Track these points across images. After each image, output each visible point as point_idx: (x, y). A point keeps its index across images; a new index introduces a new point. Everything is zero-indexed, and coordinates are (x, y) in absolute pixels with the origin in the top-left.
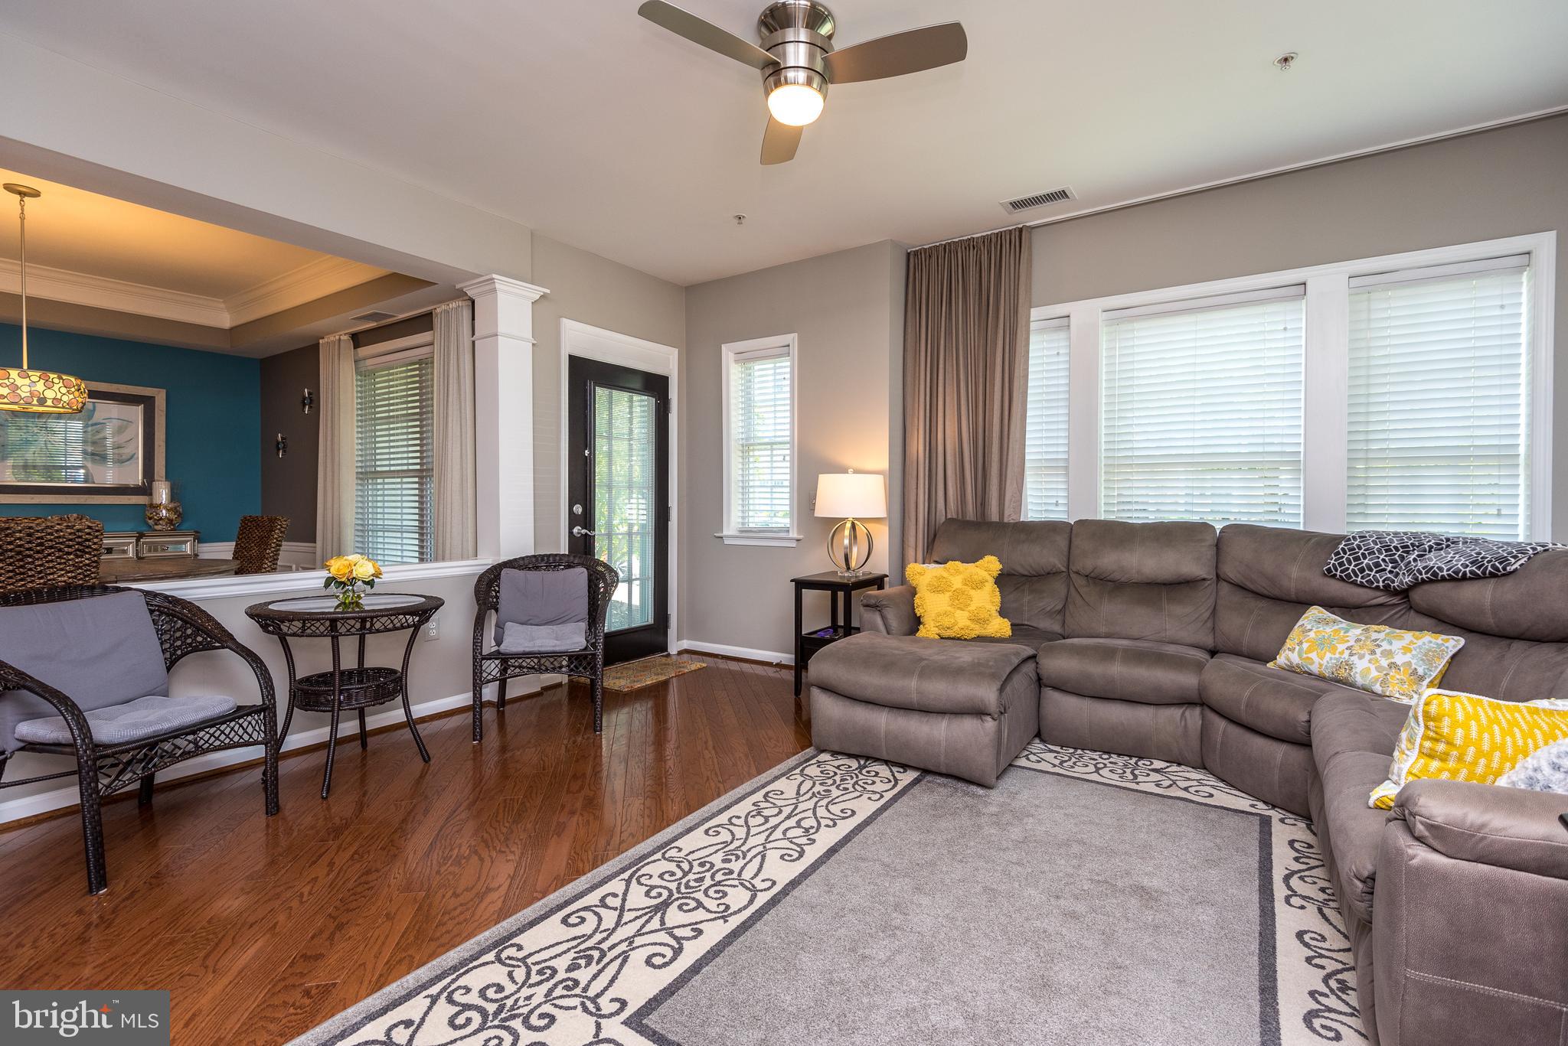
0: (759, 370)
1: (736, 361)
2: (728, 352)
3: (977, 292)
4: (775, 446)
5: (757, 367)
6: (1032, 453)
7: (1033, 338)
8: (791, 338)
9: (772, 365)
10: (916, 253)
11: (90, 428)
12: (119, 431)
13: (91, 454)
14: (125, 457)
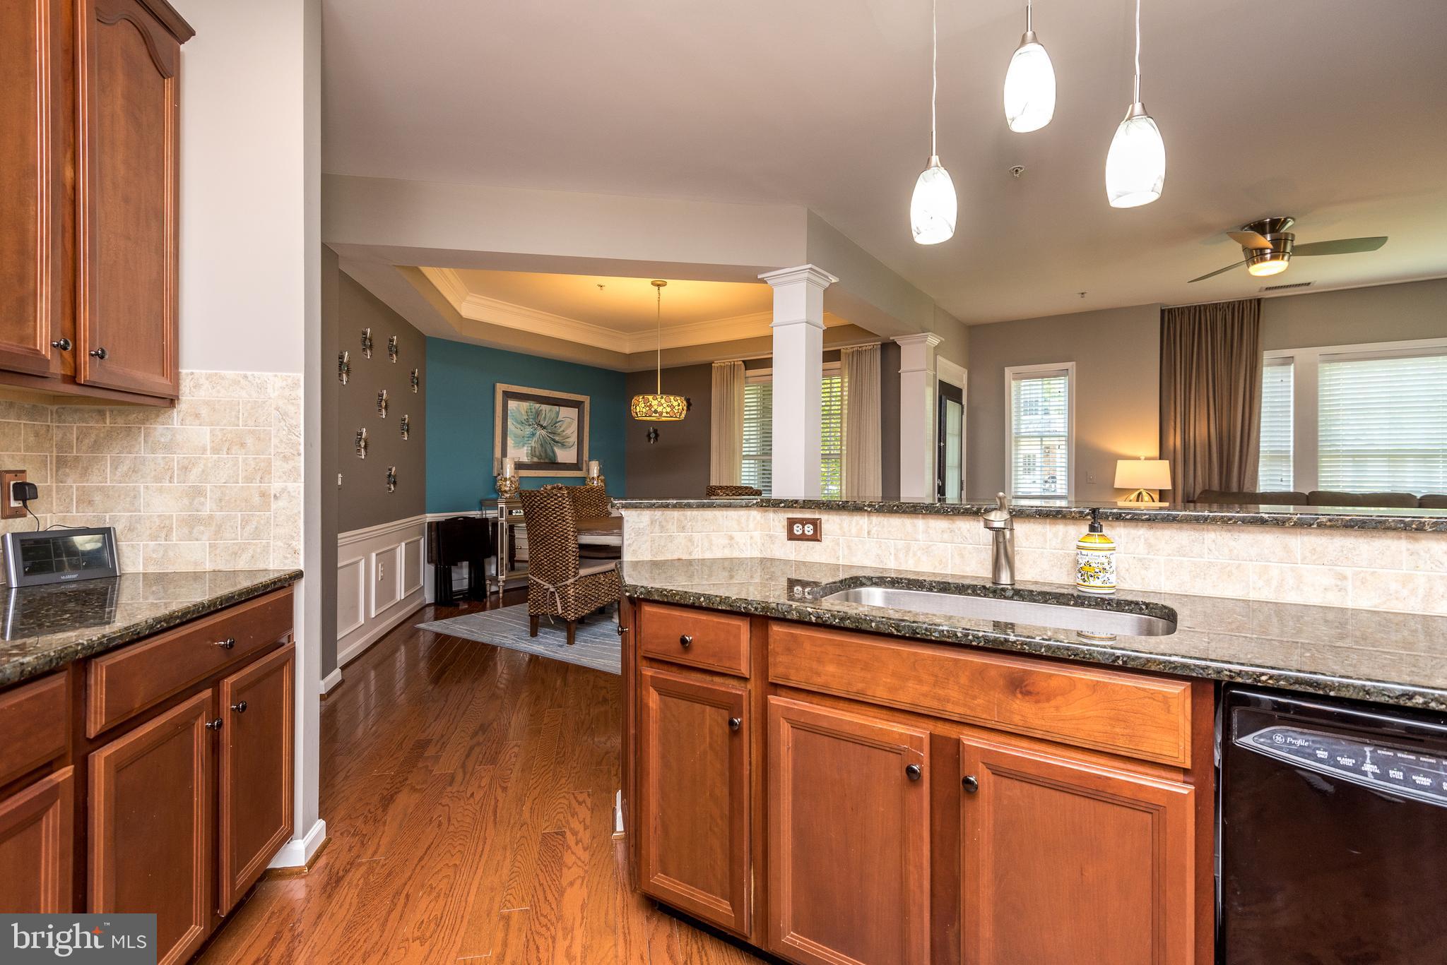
0: (1025, 386)
1: (1014, 379)
2: (1008, 372)
3: (1223, 338)
4: (1044, 439)
5: (1023, 384)
6: (1264, 446)
7: (1264, 369)
8: (1070, 365)
9: (1040, 383)
10: (1170, 311)
11: (557, 425)
12: (569, 426)
13: (557, 442)
14: (571, 444)
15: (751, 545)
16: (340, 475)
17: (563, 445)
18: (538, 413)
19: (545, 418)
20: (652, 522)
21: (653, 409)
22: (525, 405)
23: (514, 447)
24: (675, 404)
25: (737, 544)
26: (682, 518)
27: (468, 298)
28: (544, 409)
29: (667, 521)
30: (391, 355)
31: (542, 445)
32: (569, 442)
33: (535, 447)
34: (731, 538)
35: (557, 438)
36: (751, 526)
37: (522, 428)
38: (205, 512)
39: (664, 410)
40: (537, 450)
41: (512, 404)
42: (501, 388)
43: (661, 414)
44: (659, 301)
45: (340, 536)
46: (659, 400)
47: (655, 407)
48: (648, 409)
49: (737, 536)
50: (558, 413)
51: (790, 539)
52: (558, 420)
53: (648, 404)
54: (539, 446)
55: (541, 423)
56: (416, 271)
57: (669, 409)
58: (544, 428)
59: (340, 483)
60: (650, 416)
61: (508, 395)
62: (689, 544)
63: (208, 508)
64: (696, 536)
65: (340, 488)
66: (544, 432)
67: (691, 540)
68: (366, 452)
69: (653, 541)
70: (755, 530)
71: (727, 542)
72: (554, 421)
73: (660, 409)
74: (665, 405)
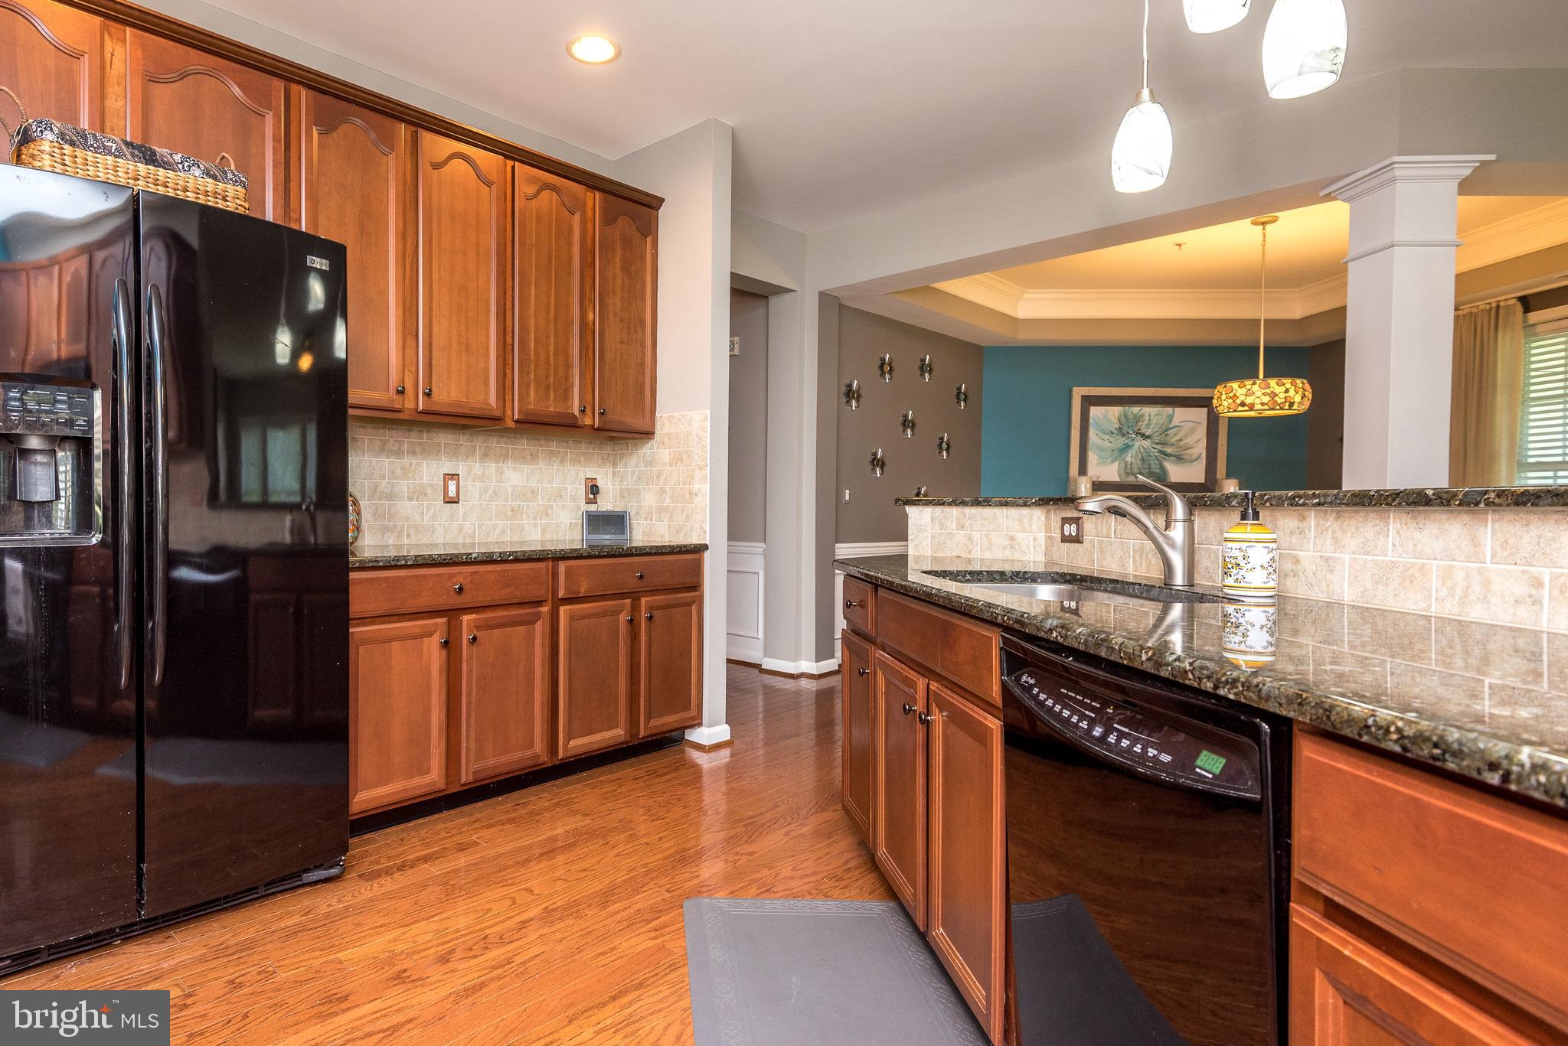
11: (1170, 432)
12: (1192, 431)
13: (1169, 455)
14: (1194, 457)
15: (1034, 547)
16: (847, 491)
17: (1179, 459)
18: (1138, 419)
19: (1148, 424)
20: (933, 519)
21: (1238, 402)
22: (1115, 411)
23: (1098, 463)
24: (1278, 390)
25: (1019, 545)
26: (962, 517)
27: (1026, 296)
28: (1147, 414)
29: (947, 519)
30: (922, 375)
31: (1143, 460)
32: (1190, 455)
33: (1132, 463)
34: (1012, 539)
35: (1169, 450)
36: (1035, 527)
37: (1111, 439)
38: (666, 504)
39: (1258, 401)
40: (1134, 466)
41: (1095, 412)
42: (1078, 392)
43: (1251, 409)
44: (1264, 246)
45: (837, 545)
46: (1248, 387)
47: (1242, 398)
48: (1230, 401)
49: (1019, 536)
50: (1171, 418)
51: (1062, 541)
52: (1171, 426)
53: (1231, 395)
54: (1139, 462)
55: (1142, 431)
56: (928, 290)
57: (1266, 399)
58: (1145, 437)
59: (847, 498)
60: (1235, 411)
61: (1089, 401)
62: (968, 542)
63: (667, 502)
64: (976, 535)
65: (847, 503)
66: (1146, 443)
67: (970, 539)
68: (883, 471)
69: (933, 537)
70: (1040, 532)
71: (1007, 542)
72: (1164, 428)
73: (1249, 400)
74: (1259, 394)
